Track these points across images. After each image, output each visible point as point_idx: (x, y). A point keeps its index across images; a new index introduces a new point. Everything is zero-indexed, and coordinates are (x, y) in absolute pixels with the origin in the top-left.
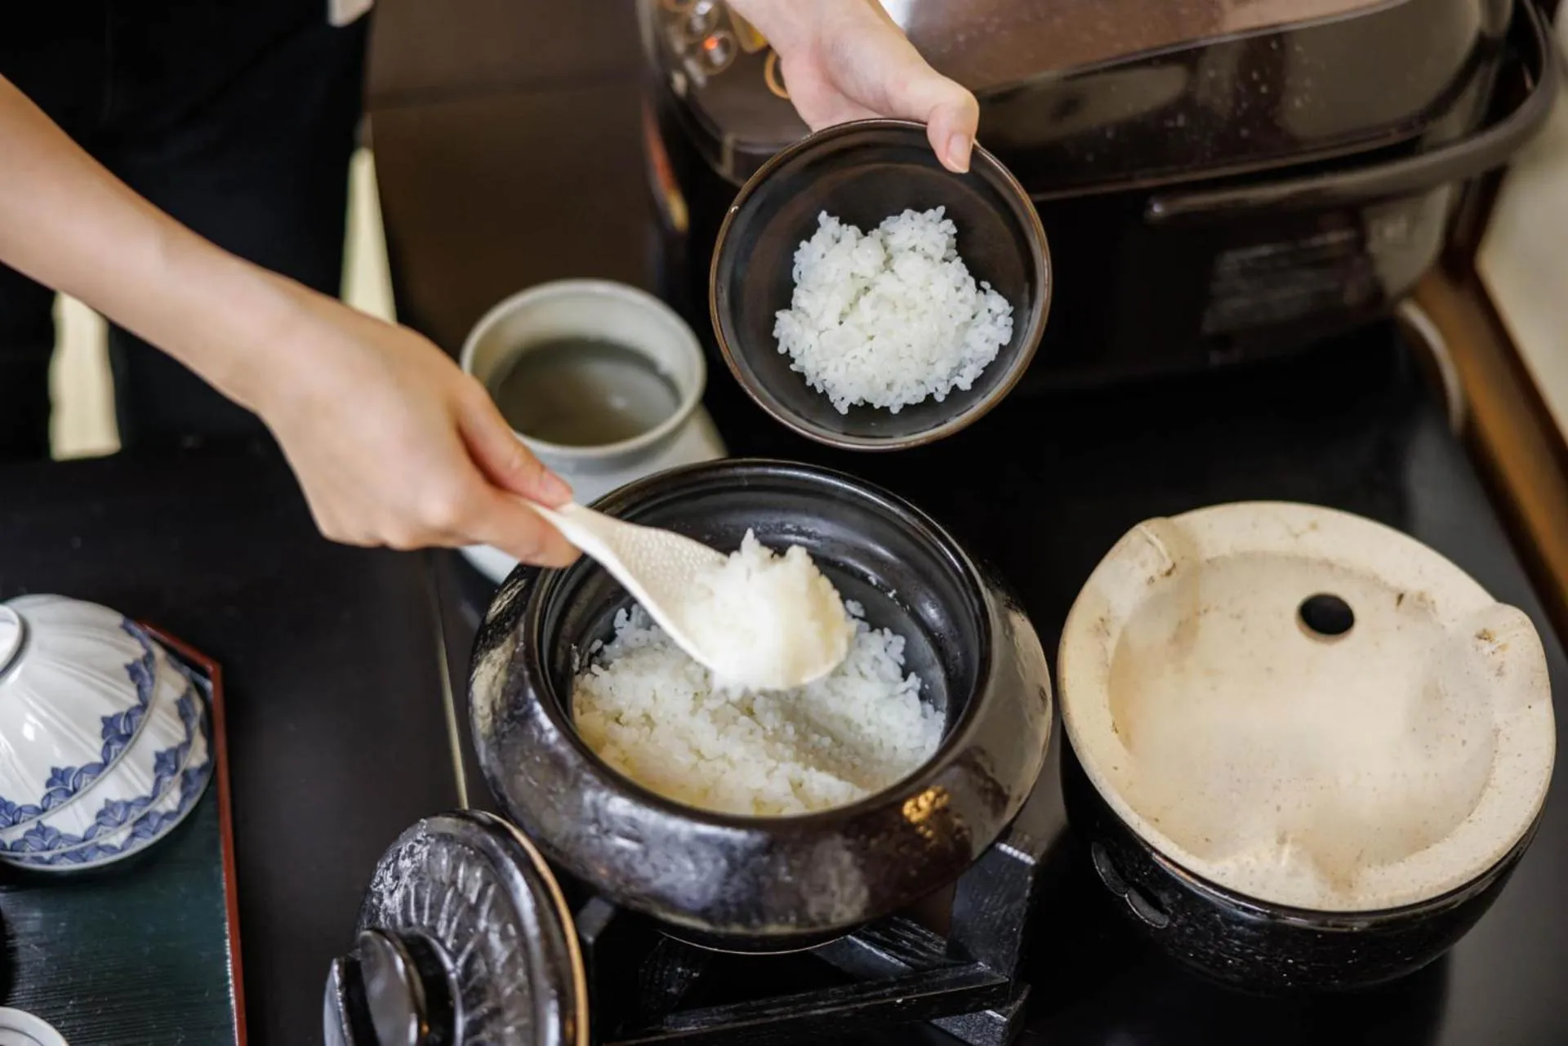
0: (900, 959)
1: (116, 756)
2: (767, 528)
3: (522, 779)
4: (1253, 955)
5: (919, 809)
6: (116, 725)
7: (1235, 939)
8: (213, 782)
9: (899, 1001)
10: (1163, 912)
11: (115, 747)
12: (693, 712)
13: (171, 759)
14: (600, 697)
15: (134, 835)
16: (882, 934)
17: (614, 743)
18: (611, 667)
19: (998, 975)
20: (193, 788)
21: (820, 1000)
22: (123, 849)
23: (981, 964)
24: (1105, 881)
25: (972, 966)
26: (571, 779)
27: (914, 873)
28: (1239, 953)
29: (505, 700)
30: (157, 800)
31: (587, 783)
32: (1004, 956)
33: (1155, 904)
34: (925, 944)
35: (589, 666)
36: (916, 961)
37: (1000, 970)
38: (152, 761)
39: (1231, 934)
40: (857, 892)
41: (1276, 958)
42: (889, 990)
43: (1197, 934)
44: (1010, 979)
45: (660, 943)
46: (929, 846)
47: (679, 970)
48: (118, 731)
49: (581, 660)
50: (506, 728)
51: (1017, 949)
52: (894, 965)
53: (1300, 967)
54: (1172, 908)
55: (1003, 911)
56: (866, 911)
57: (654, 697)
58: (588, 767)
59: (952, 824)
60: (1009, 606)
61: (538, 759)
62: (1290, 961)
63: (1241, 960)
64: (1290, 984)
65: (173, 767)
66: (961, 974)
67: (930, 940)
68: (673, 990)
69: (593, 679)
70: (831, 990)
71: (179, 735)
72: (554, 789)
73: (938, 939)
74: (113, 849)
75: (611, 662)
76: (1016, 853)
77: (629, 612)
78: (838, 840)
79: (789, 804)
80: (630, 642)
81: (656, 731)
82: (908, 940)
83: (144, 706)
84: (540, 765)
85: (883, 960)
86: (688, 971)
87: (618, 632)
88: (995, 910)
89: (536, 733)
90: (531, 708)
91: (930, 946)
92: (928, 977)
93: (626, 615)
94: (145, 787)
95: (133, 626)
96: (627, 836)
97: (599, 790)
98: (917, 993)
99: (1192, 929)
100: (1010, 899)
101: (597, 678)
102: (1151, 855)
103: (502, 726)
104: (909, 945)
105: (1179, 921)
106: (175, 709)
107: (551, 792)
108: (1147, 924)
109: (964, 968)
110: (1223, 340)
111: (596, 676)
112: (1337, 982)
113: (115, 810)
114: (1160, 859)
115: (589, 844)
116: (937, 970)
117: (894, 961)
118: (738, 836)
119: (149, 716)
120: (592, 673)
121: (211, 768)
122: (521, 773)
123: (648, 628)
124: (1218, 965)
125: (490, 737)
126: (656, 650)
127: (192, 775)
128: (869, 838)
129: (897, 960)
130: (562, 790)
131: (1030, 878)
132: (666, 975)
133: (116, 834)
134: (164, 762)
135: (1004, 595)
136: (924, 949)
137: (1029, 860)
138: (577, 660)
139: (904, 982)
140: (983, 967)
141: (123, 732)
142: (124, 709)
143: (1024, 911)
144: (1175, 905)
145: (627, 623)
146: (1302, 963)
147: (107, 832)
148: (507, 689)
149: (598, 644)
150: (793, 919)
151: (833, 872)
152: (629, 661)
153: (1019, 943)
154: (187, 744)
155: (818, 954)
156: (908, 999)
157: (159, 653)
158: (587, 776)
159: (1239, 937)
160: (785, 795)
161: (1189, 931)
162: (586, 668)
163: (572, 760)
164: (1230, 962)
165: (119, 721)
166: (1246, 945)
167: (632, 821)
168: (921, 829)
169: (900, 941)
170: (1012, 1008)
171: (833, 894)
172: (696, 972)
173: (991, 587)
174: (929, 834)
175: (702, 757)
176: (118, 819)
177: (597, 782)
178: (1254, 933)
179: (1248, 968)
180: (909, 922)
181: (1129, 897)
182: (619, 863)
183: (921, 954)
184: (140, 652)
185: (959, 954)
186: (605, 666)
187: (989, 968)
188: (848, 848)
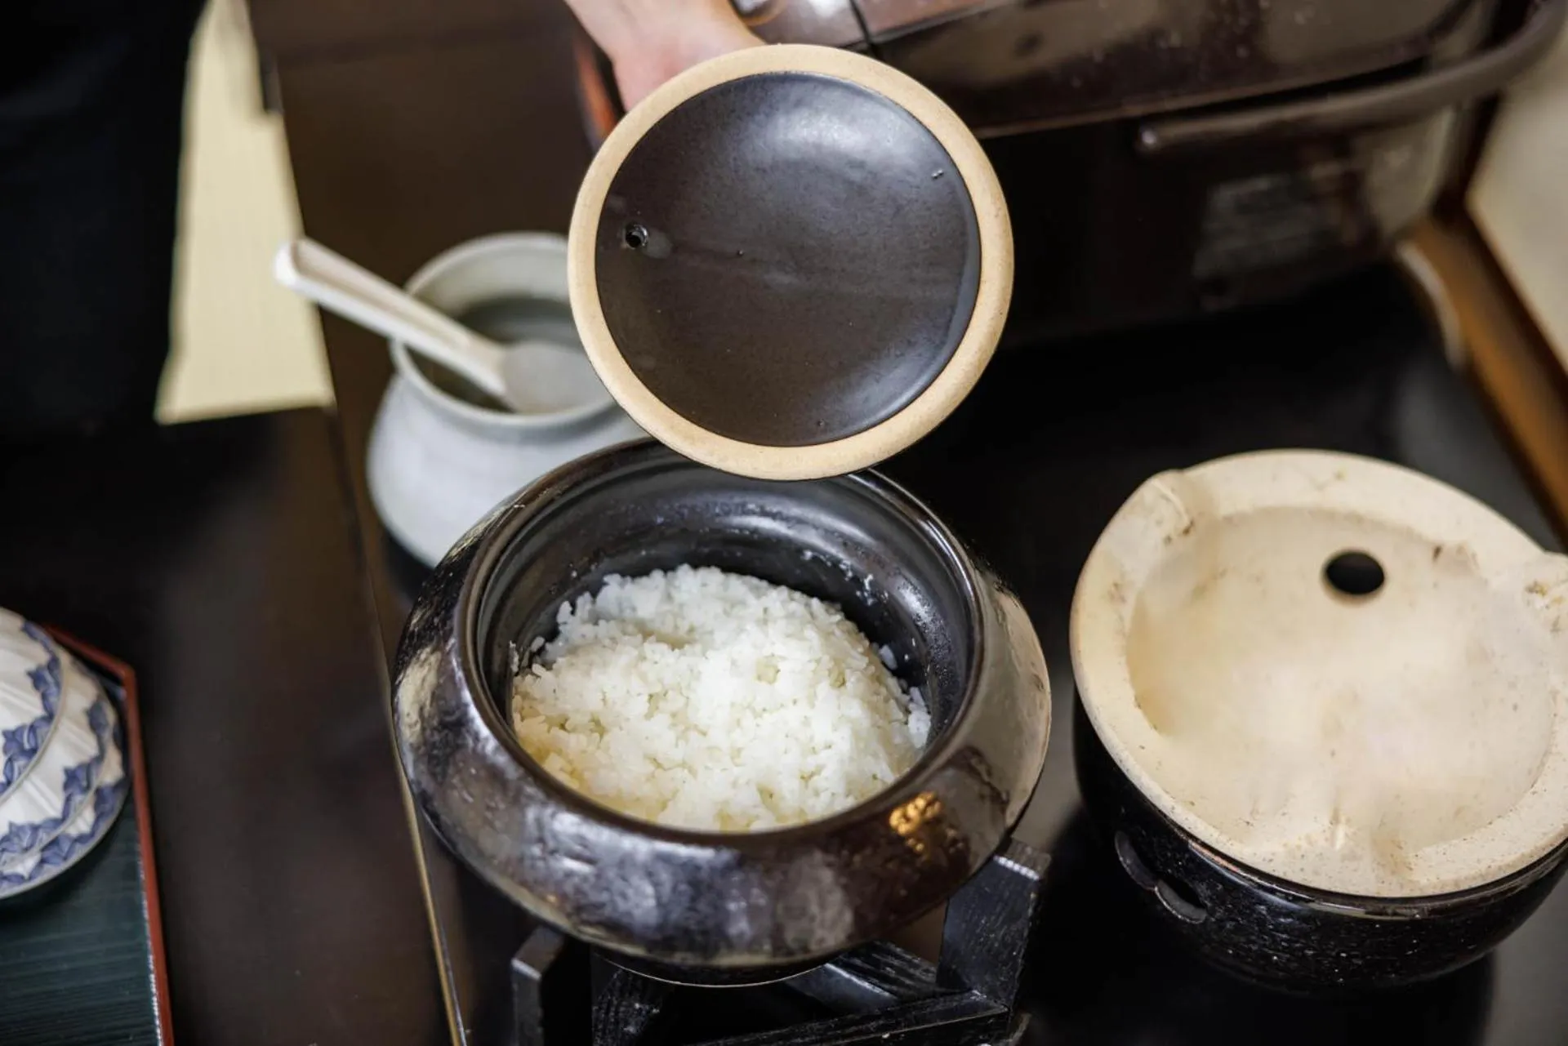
0: (883, 988)
1: (20, 774)
2: (726, 508)
3: (456, 794)
4: (1302, 949)
5: (907, 819)
6: (18, 738)
7: (1283, 933)
8: (129, 800)
9: (886, 1036)
10: (1199, 905)
11: (19, 763)
12: (649, 716)
13: (82, 775)
14: (542, 701)
15: (43, 861)
16: (863, 961)
17: (560, 753)
18: (554, 666)
19: (995, 1005)
20: (108, 806)
21: (797, 1037)
22: (31, 878)
23: (976, 992)
24: (1130, 873)
25: (967, 995)
26: (511, 794)
27: (903, 892)
28: (1287, 948)
29: (434, 704)
30: (68, 822)
31: (530, 798)
32: (1003, 983)
33: (1190, 897)
34: (912, 971)
35: (530, 666)
36: (902, 990)
37: (997, 998)
38: (61, 778)
39: (1278, 928)
40: (840, 913)
41: (1328, 952)
42: (873, 1024)
43: (1238, 929)
44: (1009, 1009)
45: (615, 976)
46: (919, 863)
47: (637, 1006)
48: (21, 745)
49: (521, 660)
50: (437, 737)
51: (1018, 974)
52: (878, 995)
53: (1355, 961)
54: (1211, 899)
55: (1002, 933)
56: (850, 937)
57: (604, 700)
58: (530, 779)
59: (945, 836)
60: (1000, 590)
61: (473, 771)
62: (1344, 955)
63: (1288, 956)
64: (1341, 980)
65: (84, 784)
66: (955, 1004)
67: (916, 967)
68: (631, 1029)
69: (535, 681)
70: (809, 1025)
71: (90, 748)
72: (493, 804)
73: (926, 965)
74: (20, 879)
75: (555, 662)
76: (1017, 867)
77: (573, 605)
78: (818, 856)
79: (757, 817)
80: (576, 639)
81: (606, 738)
82: (892, 966)
83: (49, 717)
84: (476, 778)
85: (866, 990)
86: (647, 1007)
87: (561, 628)
88: (993, 931)
89: (470, 742)
90: (465, 713)
91: (917, 973)
92: (915, 1008)
93: (570, 609)
94: (52, 806)
95: (35, 629)
96: (577, 857)
97: (544, 804)
98: (905, 1027)
99: (1233, 923)
100: (1012, 918)
101: (539, 679)
102: (1187, 843)
103: (432, 735)
104: (894, 972)
105: (1218, 914)
106: (84, 720)
107: (489, 808)
108: (1180, 919)
109: (957, 998)
110: (1217, 285)
111: (538, 677)
112: (1393, 975)
113: (21, 834)
114: (1198, 847)
115: (533, 867)
116: (928, 1001)
117: (877, 990)
118: (704, 854)
119: (56, 728)
120: (533, 674)
121: (125, 784)
122: (454, 787)
123: (596, 623)
124: (1262, 962)
125: (418, 748)
126: (604, 647)
127: (107, 792)
128: (853, 853)
129: (880, 990)
130: (502, 806)
131: (1033, 896)
132: (624, 1012)
133: (22, 861)
134: (74, 779)
135: (996, 578)
136: (911, 977)
137: (1032, 874)
138: (516, 659)
139: (890, 1015)
140: (977, 995)
141: (27, 746)
142: (28, 721)
143: (1026, 934)
144: (1214, 897)
145: (572, 617)
146: (1356, 957)
147: (12, 859)
148: (437, 692)
149: (539, 642)
150: (767, 947)
151: (812, 895)
152: (574, 660)
153: (1020, 969)
154: (100, 758)
155: (792, 984)
156: (895, 1035)
157: (65, 658)
158: (530, 790)
159: (1286, 929)
160: (755, 806)
161: (1229, 925)
162: (525, 669)
163: (512, 772)
164: (1275, 958)
165: (22, 736)
166: (1294, 939)
167: (582, 840)
168: (911, 842)
169: (884, 969)
170: (1010, 1040)
171: (812, 919)
172: (656, 1008)
173: (981, 569)
174: (919, 847)
175: (659, 766)
176: (25, 844)
177: (540, 795)
178: (1304, 925)
179: (1296, 965)
180: (892, 947)
181: (1159, 891)
182: (568, 888)
183: (908, 982)
184: (42, 657)
185: (951, 981)
186: (547, 666)
187: (985, 996)
188: (829, 865)
